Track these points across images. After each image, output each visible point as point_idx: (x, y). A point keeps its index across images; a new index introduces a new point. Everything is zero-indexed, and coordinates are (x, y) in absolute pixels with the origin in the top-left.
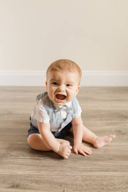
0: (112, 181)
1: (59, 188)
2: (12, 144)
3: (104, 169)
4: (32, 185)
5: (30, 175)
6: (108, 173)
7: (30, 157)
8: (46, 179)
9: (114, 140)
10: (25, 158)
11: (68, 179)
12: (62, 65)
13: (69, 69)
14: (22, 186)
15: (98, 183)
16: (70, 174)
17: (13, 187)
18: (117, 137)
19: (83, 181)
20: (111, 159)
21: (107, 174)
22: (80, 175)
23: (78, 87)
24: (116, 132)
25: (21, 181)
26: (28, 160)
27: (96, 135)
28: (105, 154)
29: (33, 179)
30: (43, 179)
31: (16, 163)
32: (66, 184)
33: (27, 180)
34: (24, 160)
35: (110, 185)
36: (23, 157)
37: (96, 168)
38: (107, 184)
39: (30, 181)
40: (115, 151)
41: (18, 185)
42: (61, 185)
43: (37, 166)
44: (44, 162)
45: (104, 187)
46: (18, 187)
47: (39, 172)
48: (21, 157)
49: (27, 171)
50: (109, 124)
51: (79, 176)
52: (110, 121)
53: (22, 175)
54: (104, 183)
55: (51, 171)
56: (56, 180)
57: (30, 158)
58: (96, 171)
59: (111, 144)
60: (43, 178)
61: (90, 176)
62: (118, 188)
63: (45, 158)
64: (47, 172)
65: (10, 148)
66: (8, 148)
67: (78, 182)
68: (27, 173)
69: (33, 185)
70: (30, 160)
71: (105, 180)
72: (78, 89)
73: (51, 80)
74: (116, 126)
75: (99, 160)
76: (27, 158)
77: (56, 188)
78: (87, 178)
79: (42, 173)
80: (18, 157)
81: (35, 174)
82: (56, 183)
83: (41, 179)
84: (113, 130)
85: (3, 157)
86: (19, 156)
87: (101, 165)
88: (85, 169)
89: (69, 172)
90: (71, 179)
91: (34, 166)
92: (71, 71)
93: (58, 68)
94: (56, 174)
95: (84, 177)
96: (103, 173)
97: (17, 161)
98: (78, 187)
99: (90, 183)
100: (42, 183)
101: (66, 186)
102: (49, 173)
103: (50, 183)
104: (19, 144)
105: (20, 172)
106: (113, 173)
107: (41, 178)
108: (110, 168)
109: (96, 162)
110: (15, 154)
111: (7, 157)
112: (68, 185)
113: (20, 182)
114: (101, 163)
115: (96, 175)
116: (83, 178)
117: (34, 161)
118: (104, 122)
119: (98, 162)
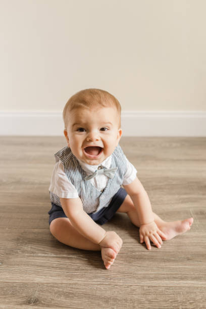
0: (192, 296)
1: (104, 305)
2: (25, 232)
3: (178, 276)
4: (59, 299)
5: (56, 283)
6: (185, 282)
7: (55, 253)
8: (82, 290)
9: (193, 228)
10: (46, 255)
11: (118, 292)
12: (88, 98)
13: (100, 103)
14: (44, 301)
15: (168, 298)
16: (121, 283)
17: (29, 302)
18: (199, 223)
19: (144, 294)
20: (188, 259)
21: (182, 283)
22: (139, 285)
23: (119, 130)
24: (197, 214)
25: (42, 293)
26: (51, 259)
27: (163, 219)
28: (179, 251)
29: (61, 290)
30: (77, 290)
31: (32, 264)
32: (115, 300)
33: (50, 292)
34: (44, 258)
35: (188, 302)
36: (43, 255)
37: (164, 274)
38: (184, 300)
39: (56, 293)
40: (196, 246)
41: (38, 299)
42: (107, 300)
43: (67, 269)
44: (77, 263)
45: (179, 306)
46: (38, 303)
47: (70, 280)
48: (40, 255)
49: (50, 277)
50: (184, 201)
51: (137, 287)
52: (185, 196)
53: (43, 284)
54: (179, 299)
55: (90, 278)
56: (98, 293)
57: (55, 256)
58: (165, 278)
59: (188, 234)
60: (77, 288)
61: (154, 286)
62: (201, 306)
63: (79, 256)
64: (83, 280)
65: (22, 239)
66: (18, 239)
67: (136, 297)
68: (51, 280)
69: (62, 299)
70: (56, 259)
71: (179, 294)
72: (119, 134)
73: (74, 125)
74: (196, 205)
75: (169, 261)
76: (50, 255)
77: (99, 305)
78: (149, 290)
79: (75, 280)
80: (35, 255)
81: (65, 282)
82: (100, 298)
83: (73, 290)
84: (191, 210)
85: (10, 254)
86: (37, 252)
87: (173, 268)
88: (147, 276)
89: (121, 279)
90: (124, 292)
91: (61, 268)
92: (103, 106)
93: (82, 104)
94: (99, 283)
95: (145, 287)
96: (175, 283)
97: (34, 260)
98: (136, 304)
99: (156, 299)
100: (76, 296)
101: (115, 303)
102: (87, 281)
103: (89, 297)
104: (34, 233)
105: (38, 279)
106: (193, 282)
107: (75, 288)
108: (187, 274)
109: (164, 265)
110: (29, 249)
111: (17, 254)
112: (119, 300)
113: (39, 294)
114: (173, 266)
115: (165, 285)
116: (144, 289)
117: (62, 261)
118: (177, 196)
119: (167, 264)
